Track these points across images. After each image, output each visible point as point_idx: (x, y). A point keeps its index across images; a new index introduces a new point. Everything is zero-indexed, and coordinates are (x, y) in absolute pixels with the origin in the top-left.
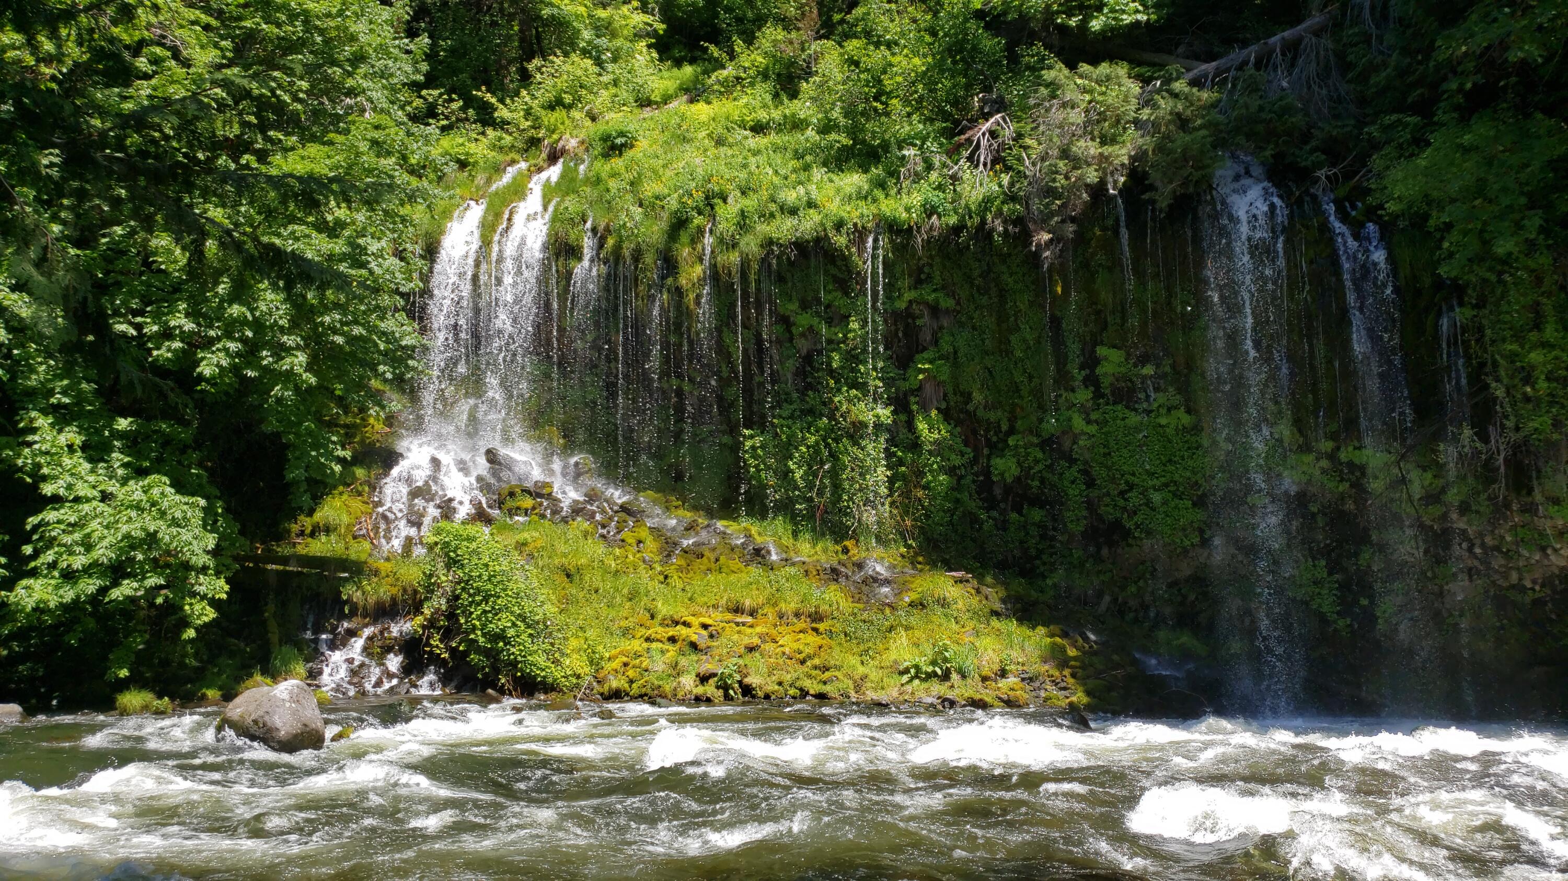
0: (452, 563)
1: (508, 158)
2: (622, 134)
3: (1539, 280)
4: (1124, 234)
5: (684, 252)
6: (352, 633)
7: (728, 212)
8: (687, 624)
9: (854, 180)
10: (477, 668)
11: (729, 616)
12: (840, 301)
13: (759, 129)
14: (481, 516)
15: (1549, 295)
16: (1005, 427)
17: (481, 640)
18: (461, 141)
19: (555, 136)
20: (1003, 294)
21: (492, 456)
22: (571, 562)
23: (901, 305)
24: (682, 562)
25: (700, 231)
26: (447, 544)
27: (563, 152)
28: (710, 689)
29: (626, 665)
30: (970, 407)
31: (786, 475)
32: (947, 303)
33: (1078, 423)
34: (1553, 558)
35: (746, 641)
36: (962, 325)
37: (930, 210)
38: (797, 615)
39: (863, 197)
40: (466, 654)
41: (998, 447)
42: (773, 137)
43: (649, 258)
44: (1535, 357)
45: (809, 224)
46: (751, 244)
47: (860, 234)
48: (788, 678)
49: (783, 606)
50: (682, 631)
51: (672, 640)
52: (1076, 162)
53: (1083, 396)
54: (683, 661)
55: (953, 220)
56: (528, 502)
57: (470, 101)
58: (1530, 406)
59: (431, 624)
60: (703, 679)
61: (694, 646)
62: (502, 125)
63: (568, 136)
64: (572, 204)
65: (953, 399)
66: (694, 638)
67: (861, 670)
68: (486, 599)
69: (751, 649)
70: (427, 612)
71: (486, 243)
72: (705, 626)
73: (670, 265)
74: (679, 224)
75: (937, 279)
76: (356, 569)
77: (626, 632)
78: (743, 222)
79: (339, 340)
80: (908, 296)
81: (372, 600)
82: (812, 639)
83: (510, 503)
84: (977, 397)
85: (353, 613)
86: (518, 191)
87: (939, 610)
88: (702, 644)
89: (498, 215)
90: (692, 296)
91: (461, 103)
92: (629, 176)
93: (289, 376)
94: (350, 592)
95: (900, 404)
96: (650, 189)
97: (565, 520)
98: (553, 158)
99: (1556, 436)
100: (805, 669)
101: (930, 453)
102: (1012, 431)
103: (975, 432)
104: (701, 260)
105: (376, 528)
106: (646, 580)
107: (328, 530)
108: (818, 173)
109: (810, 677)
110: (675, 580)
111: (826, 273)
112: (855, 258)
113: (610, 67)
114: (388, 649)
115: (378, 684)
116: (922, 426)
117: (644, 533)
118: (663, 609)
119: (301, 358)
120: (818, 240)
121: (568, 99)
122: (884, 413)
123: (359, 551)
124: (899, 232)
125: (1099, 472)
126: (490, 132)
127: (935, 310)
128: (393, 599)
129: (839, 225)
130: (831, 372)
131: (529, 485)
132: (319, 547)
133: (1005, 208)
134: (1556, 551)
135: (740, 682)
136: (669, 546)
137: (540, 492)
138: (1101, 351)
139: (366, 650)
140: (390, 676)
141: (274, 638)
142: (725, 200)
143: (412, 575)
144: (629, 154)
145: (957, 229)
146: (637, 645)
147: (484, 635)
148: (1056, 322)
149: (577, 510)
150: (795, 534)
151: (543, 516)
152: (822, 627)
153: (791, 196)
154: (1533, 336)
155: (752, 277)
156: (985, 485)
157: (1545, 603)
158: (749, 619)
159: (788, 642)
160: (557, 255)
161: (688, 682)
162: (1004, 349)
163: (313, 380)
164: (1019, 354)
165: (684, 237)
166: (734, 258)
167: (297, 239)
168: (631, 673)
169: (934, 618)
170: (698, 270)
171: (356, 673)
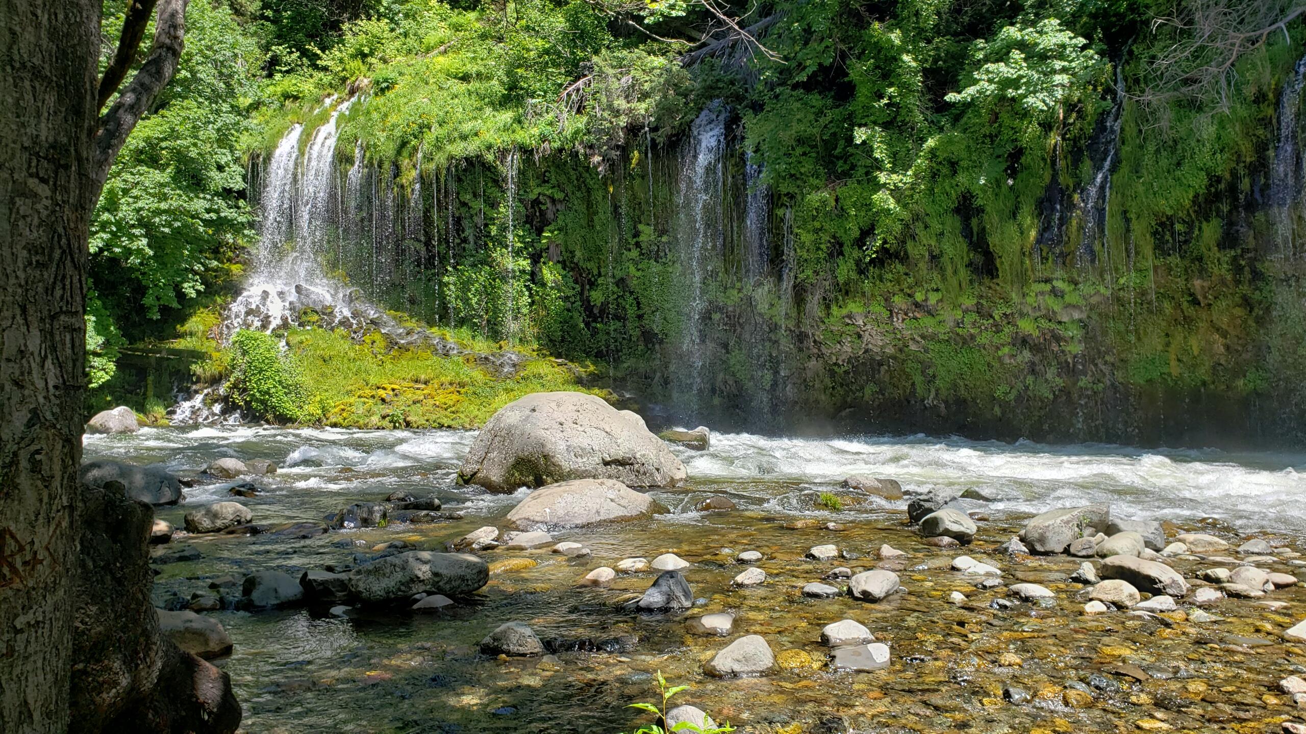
0: (245, 353)
1: (326, 92)
2: (386, 80)
5: (405, 162)
6: (196, 392)
7: (430, 137)
8: (384, 389)
9: (506, 116)
10: (256, 410)
11: (412, 384)
12: (494, 192)
13: (465, 78)
16: (595, 272)
17: (258, 394)
18: (294, 81)
19: (353, 79)
20: (589, 191)
22: (327, 354)
23: (533, 196)
24: (397, 354)
25: (415, 149)
27: (358, 88)
28: (386, 423)
29: (343, 410)
30: (575, 260)
31: (466, 301)
32: (559, 196)
33: (632, 269)
35: (415, 397)
36: (570, 209)
37: (544, 138)
38: (451, 384)
39: (506, 129)
40: (251, 402)
41: (593, 285)
42: (474, 85)
43: (387, 165)
45: (472, 147)
46: (441, 158)
47: (503, 153)
48: (434, 417)
49: (443, 379)
50: (381, 393)
51: (373, 397)
52: (617, 113)
53: (634, 253)
54: (375, 409)
55: (557, 145)
56: (315, 318)
57: (304, 53)
59: (235, 386)
60: (384, 417)
61: (383, 400)
62: (325, 69)
63: (361, 78)
64: (349, 129)
65: (566, 255)
66: (384, 396)
67: (476, 412)
68: (260, 373)
69: (415, 403)
70: (232, 379)
71: (302, 153)
72: (393, 390)
73: (397, 171)
74: (404, 144)
75: (553, 181)
76: (198, 356)
77: (349, 393)
78: (438, 145)
80: (537, 191)
81: (208, 374)
82: (455, 397)
83: (304, 318)
84: (578, 254)
85: (199, 380)
86: (324, 118)
87: (535, 381)
88: (388, 400)
89: (309, 135)
90: (409, 190)
91: (298, 54)
92: (384, 109)
94: (196, 368)
95: (535, 259)
96: (393, 119)
97: (332, 329)
98: (352, 93)
100: (447, 413)
101: (552, 288)
102: (600, 275)
103: (581, 275)
104: (414, 166)
105: (221, 334)
106: (370, 363)
107: (191, 334)
108: (488, 111)
109: (446, 416)
110: (389, 366)
111: (486, 176)
112: (500, 167)
113: (403, 23)
114: (216, 401)
115: (205, 419)
116: (546, 271)
117: (377, 337)
118: (373, 380)
120: (477, 156)
121: (366, 50)
122: (525, 264)
123: (208, 346)
124: (526, 152)
125: (642, 300)
126: (315, 73)
127: (553, 201)
128: (220, 373)
129: (489, 147)
130: (492, 239)
131: (318, 308)
132: (180, 344)
133: (585, 138)
135: (405, 420)
136: (391, 343)
137: (327, 312)
138: (641, 227)
139: (204, 401)
140: (214, 414)
141: (150, 392)
142: (430, 128)
143: (227, 359)
144: (390, 94)
145: (560, 150)
146: (352, 400)
147: (260, 392)
149: (344, 323)
150: (473, 337)
151: (321, 326)
152: (462, 390)
153: (467, 127)
155: (442, 180)
156: (588, 307)
157: (849, 373)
158: (423, 386)
159: (440, 399)
160: (341, 162)
161: (375, 419)
162: (591, 225)
164: (598, 228)
165: (405, 153)
166: (432, 166)
168: (345, 414)
169: (531, 386)
170: (414, 173)
171: (195, 412)
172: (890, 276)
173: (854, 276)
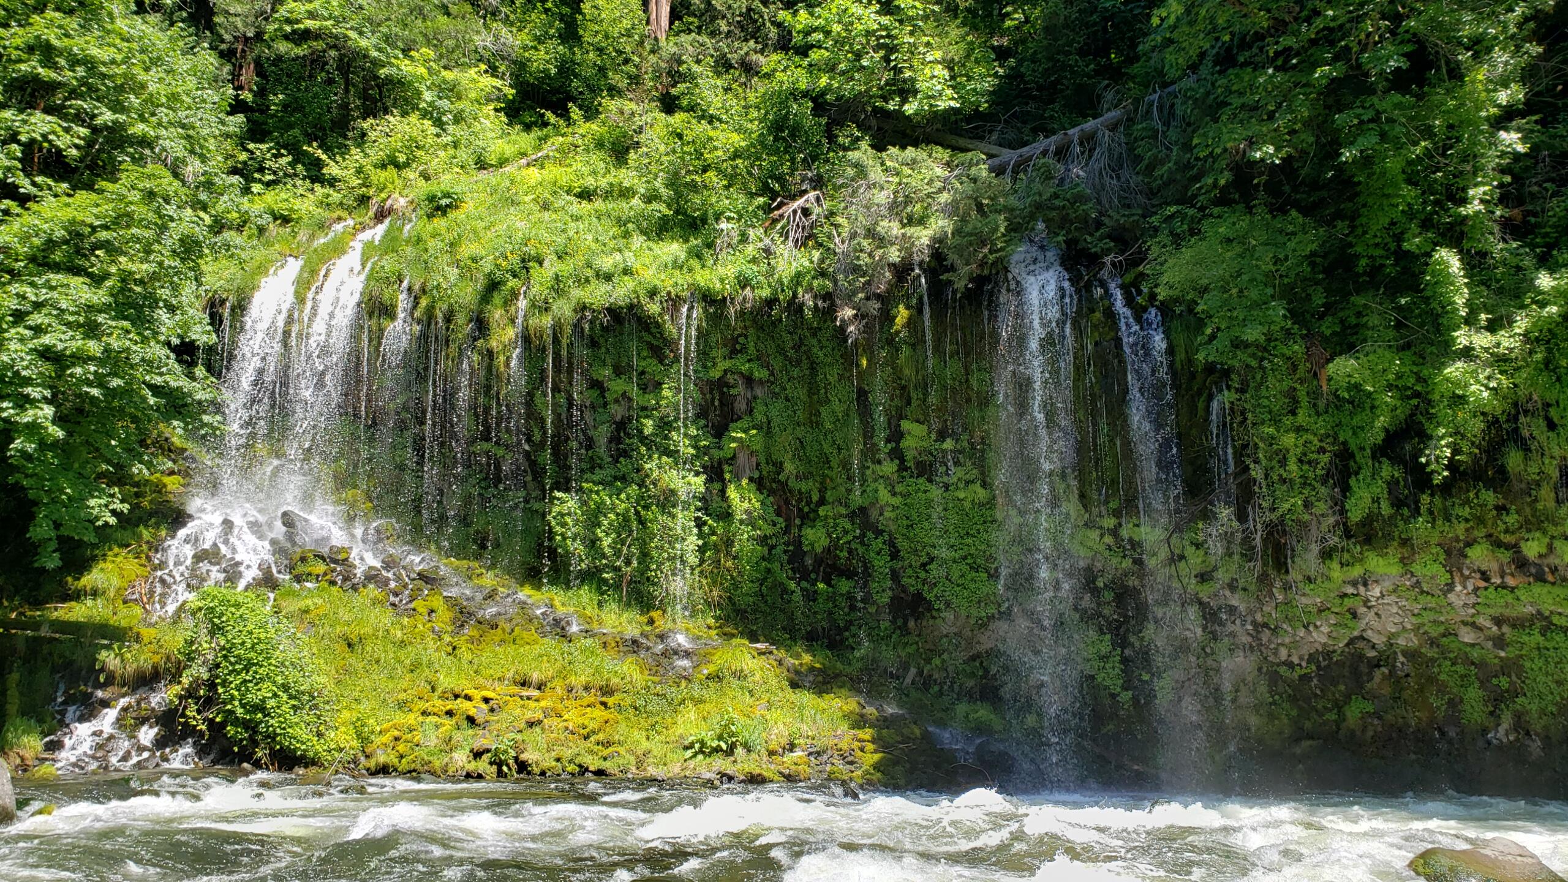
0: (215, 630)
1: (335, 215)
2: (447, 195)
3: (1295, 367)
4: (927, 309)
5: (497, 314)
6: (105, 704)
7: (542, 276)
8: (468, 698)
9: (673, 249)
10: (233, 741)
11: (516, 689)
12: (652, 366)
13: (586, 195)
14: (268, 581)
15: (1302, 381)
16: (815, 498)
17: (239, 711)
18: (283, 195)
19: (383, 195)
20: (813, 367)
21: (288, 520)
22: (353, 631)
23: (715, 374)
24: (475, 633)
25: (514, 295)
26: (211, 610)
27: (391, 211)
28: (483, 765)
29: (397, 739)
30: (782, 477)
31: (593, 543)
32: (760, 374)
33: (884, 495)
34: (1315, 634)
35: (529, 715)
36: (776, 395)
37: (743, 282)
38: (587, 688)
39: (677, 265)
40: (223, 725)
41: (808, 518)
42: (599, 204)
43: (461, 319)
44: (1289, 440)
45: (621, 292)
46: (563, 309)
47: (674, 302)
48: (567, 753)
49: (572, 680)
50: (463, 705)
51: (450, 713)
52: (881, 241)
53: (889, 468)
54: (458, 736)
55: (766, 293)
56: (320, 568)
57: (299, 157)
58: (1284, 488)
59: (190, 693)
60: (477, 755)
61: (471, 720)
62: (332, 182)
63: (396, 195)
64: (389, 263)
65: (766, 469)
66: (472, 712)
67: (645, 745)
68: (247, 669)
69: (531, 724)
70: (186, 680)
71: (300, 300)
72: (486, 700)
73: (481, 326)
74: (493, 286)
75: (751, 349)
76: (116, 635)
77: (402, 705)
78: (558, 287)
79: (95, 392)
80: (724, 365)
81: (131, 668)
82: (599, 713)
83: (301, 569)
84: (789, 467)
85: (110, 680)
86: (338, 248)
87: (735, 682)
88: (480, 719)
89: (314, 272)
90: (502, 358)
91: (290, 158)
92: (449, 237)
93: (33, 428)
94: (109, 659)
95: (715, 473)
96: (467, 250)
97: (354, 588)
98: (380, 216)
99: (1306, 517)
100: (588, 744)
101: (741, 522)
102: (822, 502)
103: (787, 502)
104: (513, 321)
105: (152, 592)
106: (432, 651)
107: (95, 593)
108: (638, 240)
109: (591, 752)
110: (465, 653)
111: (640, 338)
112: (669, 326)
113: (451, 128)
114: (142, 721)
115: (125, 758)
116: (733, 495)
117: (437, 602)
118: (445, 682)
119: (49, 411)
120: (631, 307)
121: (402, 158)
122: (698, 483)
123: (126, 617)
124: (713, 302)
125: (902, 544)
126: (317, 187)
127: (749, 380)
128: (155, 668)
129: (653, 293)
130: (643, 439)
131: (325, 551)
132: (77, 612)
133: (816, 283)
134: (1316, 627)
135: (516, 759)
136: (463, 615)
137: (337, 559)
138: (905, 425)
139: (119, 722)
140: (141, 749)
141: (12, 708)
142: (541, 264)
143: (175, 642)
144: (452, 215)
145: (771, 302)
146: (412, 719)
147: (243, 706)
148: (862, 395)
149: (371, 577)
150: (600, 605)
151: (333, 583)
152: (610, 701)
153: (607, 263)
154: (1288, 421)
155: (565, 342)
156: (796, 554)
157: (1311, 679)
158: (536, 693)
159: (573, 717)
160: (371, 315)
161: (461, 759)
162: (814, 422)
163: (60, 434)
164: (828, 425)
165: (497, 299)
166: (547, 321)
167: (52, 288)
168: (401, 748)
169: (730, 694)
170: (511, 333)
171: (103, 746)
172: (1466, 512)
173: (1386, 509)
